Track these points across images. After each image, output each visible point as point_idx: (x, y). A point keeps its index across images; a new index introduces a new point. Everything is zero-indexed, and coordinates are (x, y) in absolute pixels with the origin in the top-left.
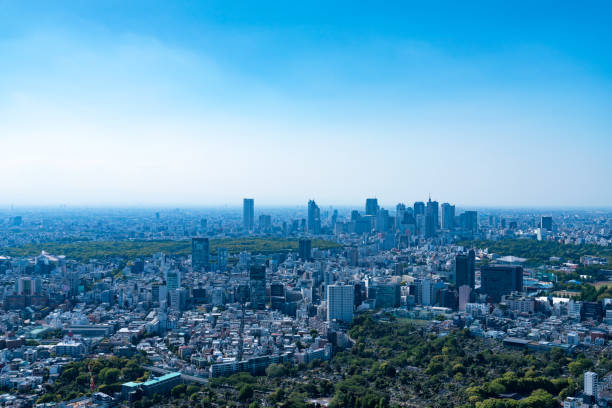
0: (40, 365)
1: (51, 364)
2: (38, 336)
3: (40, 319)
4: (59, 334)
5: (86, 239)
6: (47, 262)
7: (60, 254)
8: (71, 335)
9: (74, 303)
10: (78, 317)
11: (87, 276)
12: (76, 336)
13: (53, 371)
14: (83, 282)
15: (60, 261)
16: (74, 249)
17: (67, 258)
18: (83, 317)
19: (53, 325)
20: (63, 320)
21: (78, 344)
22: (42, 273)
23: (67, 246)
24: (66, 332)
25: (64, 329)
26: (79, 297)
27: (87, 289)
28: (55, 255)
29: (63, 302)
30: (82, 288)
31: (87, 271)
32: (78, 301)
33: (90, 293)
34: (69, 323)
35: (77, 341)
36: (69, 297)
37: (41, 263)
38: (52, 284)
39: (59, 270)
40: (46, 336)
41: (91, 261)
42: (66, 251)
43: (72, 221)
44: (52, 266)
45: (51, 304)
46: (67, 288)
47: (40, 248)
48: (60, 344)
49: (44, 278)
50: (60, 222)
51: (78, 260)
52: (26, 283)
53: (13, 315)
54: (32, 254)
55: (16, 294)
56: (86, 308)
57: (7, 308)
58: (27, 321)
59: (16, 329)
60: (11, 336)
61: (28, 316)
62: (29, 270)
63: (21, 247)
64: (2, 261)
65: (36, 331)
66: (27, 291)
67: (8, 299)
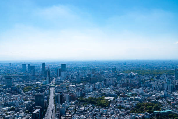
0: (131, 103)
1: (134, 103)
2: (130, 95)
3: (131, 90)
4: (136, 95)
5: (143, 69)
6: (133, 75)
8: (139, 95)
9: (140, 87)
10: (141, 90)
11: (143, 79)
12: (140, 96)
13: (134, 104)
14: (142, 81)
15: (136, 75)
16: (140, 72)
17: (138, 74)
19: (134, 92)
20: (137, 91)
21: (141, 98)
22: (131, 78)
24: (138, 94)
26: (141, 85)
27: (143, 83)
28: (135, 73)
29: (137, 86)
30: (142, 83)
31: (143, 78)
32: (141, 86)
33: (144, 84)
34: (139, 92)
35: (141, 97)
37: (131, 75)
38: (134, 81)
39: (136, 77)
40: (132, 95)
41: (144, 75)
42: (138, 72)
43: (139, 64)
44: (134, 76)
45: (133, 86)
46: (138, 82)
47: (131, 71)
48: (136, 98)
50: (136, 64)
51: (141, 75)
52: (127, 80)
53: (124, 89)
54: (129, 73)
55: (125, 83)
56: (143, 88)
57: (123, 86)
58: (128, 90)
59: (125, 92)
60: (124, 94)
61: (128, 89)
62: (128, 77)
63: (126, 71)
64: (121, 74)
65: (130, 93)
66: (128, 82)
67: (123, 84)
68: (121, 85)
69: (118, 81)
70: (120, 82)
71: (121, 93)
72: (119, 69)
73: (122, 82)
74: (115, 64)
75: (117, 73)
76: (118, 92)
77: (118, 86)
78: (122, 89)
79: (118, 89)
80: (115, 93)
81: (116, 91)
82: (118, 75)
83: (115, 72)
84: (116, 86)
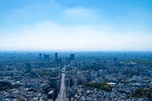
0: (131, 88)
1: (134, 88)
2: (130, 81)
3: (131, 77)
4: (135, 82)
5: (141, 59)
6: (132, 64)
7: (135, 62)
8: (138, 82)
9: (139, 75)
10: (140, 78)
11: (142, 68)
13: (134, 90)
14: (141, 70)
15: (135, 64)
16: (138, 62)
17: (137, 64)
18: (141, 78)
19: (134, 79)
20: (136, 78)
21: (140, 85)
22: (131, 67)
23: (137, 61)
24: (137, 81)
25: (136, 80)
26: (140, 73)
27: (142, 71)
28: (134, 63)
29: (136, 74)
30: (141, 71)
31: (142, 67)
32: (140, 74)
33: (143, 72)
34: (138, 79)
35: (140, 84)
36: (138, 73)
37: (131, 64)
38: (133, 70)
39: (135, 66)
40: (132, 81)
41: (143, 64)
42: (137, 62)
43: (138, 55)
45: (133, 74)
46: (137, 71)
47: (130, 61)
48: (136, 84)
49: (131, 68)
50: (135, 55)
51: (139, 64)
52: (128, 69)
53: (125, 76)
54: (129, 62)
55: (125, 71)
56: (142, 76)
57: (123, 74)
58: (128, 78)
59: (125, 79)
60: (124, 81)
61: (128, 76)
62: (128, 66)
63: (126, 60)
64: (122, 63)
65: (130, 80)
66: (128, 71)
67: (124, 72)
68: (122, 73)
69: (119, 69)
70: (121, 70)
71: (122, 79)
72: (120, 59)
73: (122, 70)
74: (116, 55)
75: (118, 62)
76: (119, 79)
77: (119, 74)
78: (123, 76)
79: (119, 76)
80: (117, 80)
81: (118, 78)
82: (119, 64)
83: (117, 61)
84: (117, 73)
